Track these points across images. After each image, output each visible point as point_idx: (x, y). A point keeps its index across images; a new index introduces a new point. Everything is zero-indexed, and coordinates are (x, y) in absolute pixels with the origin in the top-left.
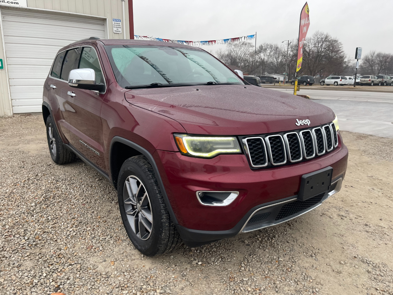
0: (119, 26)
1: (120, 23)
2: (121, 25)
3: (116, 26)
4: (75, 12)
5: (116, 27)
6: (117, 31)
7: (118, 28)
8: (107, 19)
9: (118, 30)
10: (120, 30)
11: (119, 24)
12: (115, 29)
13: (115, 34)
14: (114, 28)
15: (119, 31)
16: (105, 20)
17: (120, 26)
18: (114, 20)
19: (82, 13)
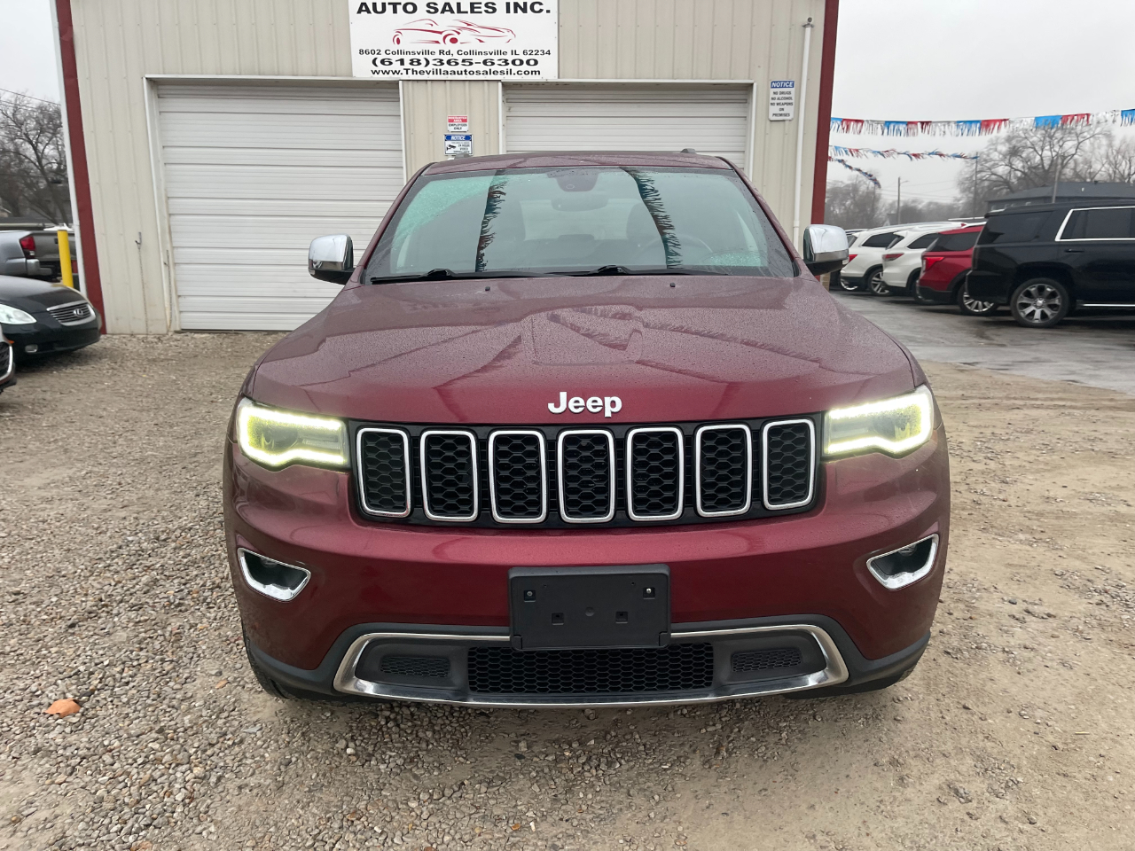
0: (787, 98)
1: (792, 90)
2: (792, 95)
3: (779, 101)
4: (669, 78)
5: (778, 104)
6: (781, 115)
7: (782, 107)
8: (755, 85)
9: (782, 112)
10: (788, 109)
11: (790, 93)
12: (775, 109)
13: (774, 123)
14: (771, 107)
15: (786, 115)
16: (748, 87)
17: (790, 98)
18: (776, 84)
19: (688, 79)
